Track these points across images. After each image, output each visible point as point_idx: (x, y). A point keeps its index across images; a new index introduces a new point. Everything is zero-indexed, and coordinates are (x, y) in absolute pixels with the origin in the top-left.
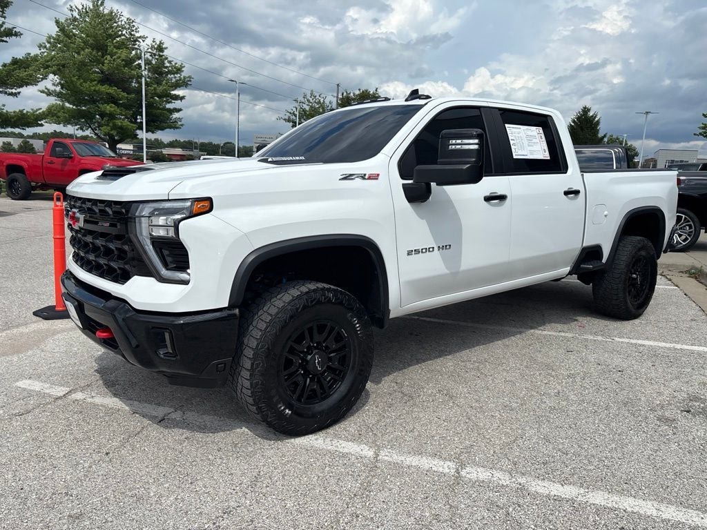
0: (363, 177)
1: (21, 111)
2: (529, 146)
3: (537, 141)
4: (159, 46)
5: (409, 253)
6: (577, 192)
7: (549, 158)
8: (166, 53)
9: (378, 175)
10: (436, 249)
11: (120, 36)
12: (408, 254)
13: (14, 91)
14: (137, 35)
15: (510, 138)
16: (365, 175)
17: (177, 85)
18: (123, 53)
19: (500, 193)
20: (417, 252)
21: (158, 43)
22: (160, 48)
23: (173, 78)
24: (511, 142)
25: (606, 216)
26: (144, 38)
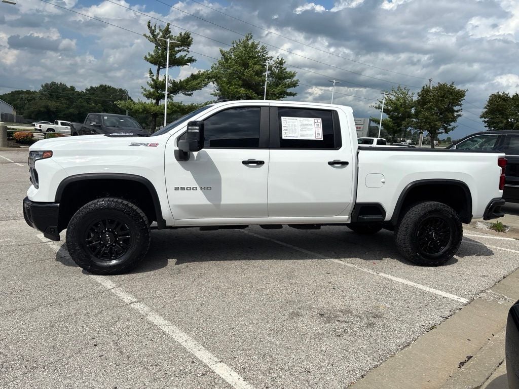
0: (146, 145)
1: (192, 104)
2: (301, 131)
3: (313, 127)
4: (280, 61)
5: (177, 189)
6: (345, 164)
7: (322, 139)
8: (284, 66)
9: (157, 144)
10: (199, 189)
11: (256, 58)
12: (175, 189)
13: (190, 93)
14: (266, 56)
15: (283, 125)
16: (148, 144)
17: (289, 87)
18: (257, 67)
19: (257, 159)
20: (183, 189)
21: (280, 59)
22: (281, 63)
23: (288, 81)
24: (283, 128)
25: (384, 183)
26: (271, 58)
